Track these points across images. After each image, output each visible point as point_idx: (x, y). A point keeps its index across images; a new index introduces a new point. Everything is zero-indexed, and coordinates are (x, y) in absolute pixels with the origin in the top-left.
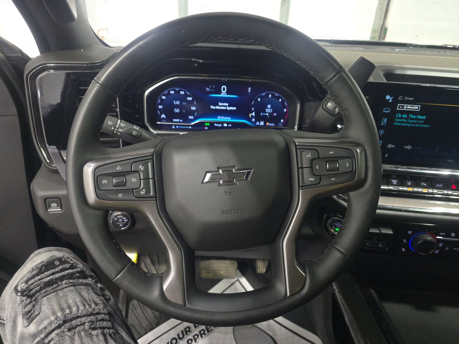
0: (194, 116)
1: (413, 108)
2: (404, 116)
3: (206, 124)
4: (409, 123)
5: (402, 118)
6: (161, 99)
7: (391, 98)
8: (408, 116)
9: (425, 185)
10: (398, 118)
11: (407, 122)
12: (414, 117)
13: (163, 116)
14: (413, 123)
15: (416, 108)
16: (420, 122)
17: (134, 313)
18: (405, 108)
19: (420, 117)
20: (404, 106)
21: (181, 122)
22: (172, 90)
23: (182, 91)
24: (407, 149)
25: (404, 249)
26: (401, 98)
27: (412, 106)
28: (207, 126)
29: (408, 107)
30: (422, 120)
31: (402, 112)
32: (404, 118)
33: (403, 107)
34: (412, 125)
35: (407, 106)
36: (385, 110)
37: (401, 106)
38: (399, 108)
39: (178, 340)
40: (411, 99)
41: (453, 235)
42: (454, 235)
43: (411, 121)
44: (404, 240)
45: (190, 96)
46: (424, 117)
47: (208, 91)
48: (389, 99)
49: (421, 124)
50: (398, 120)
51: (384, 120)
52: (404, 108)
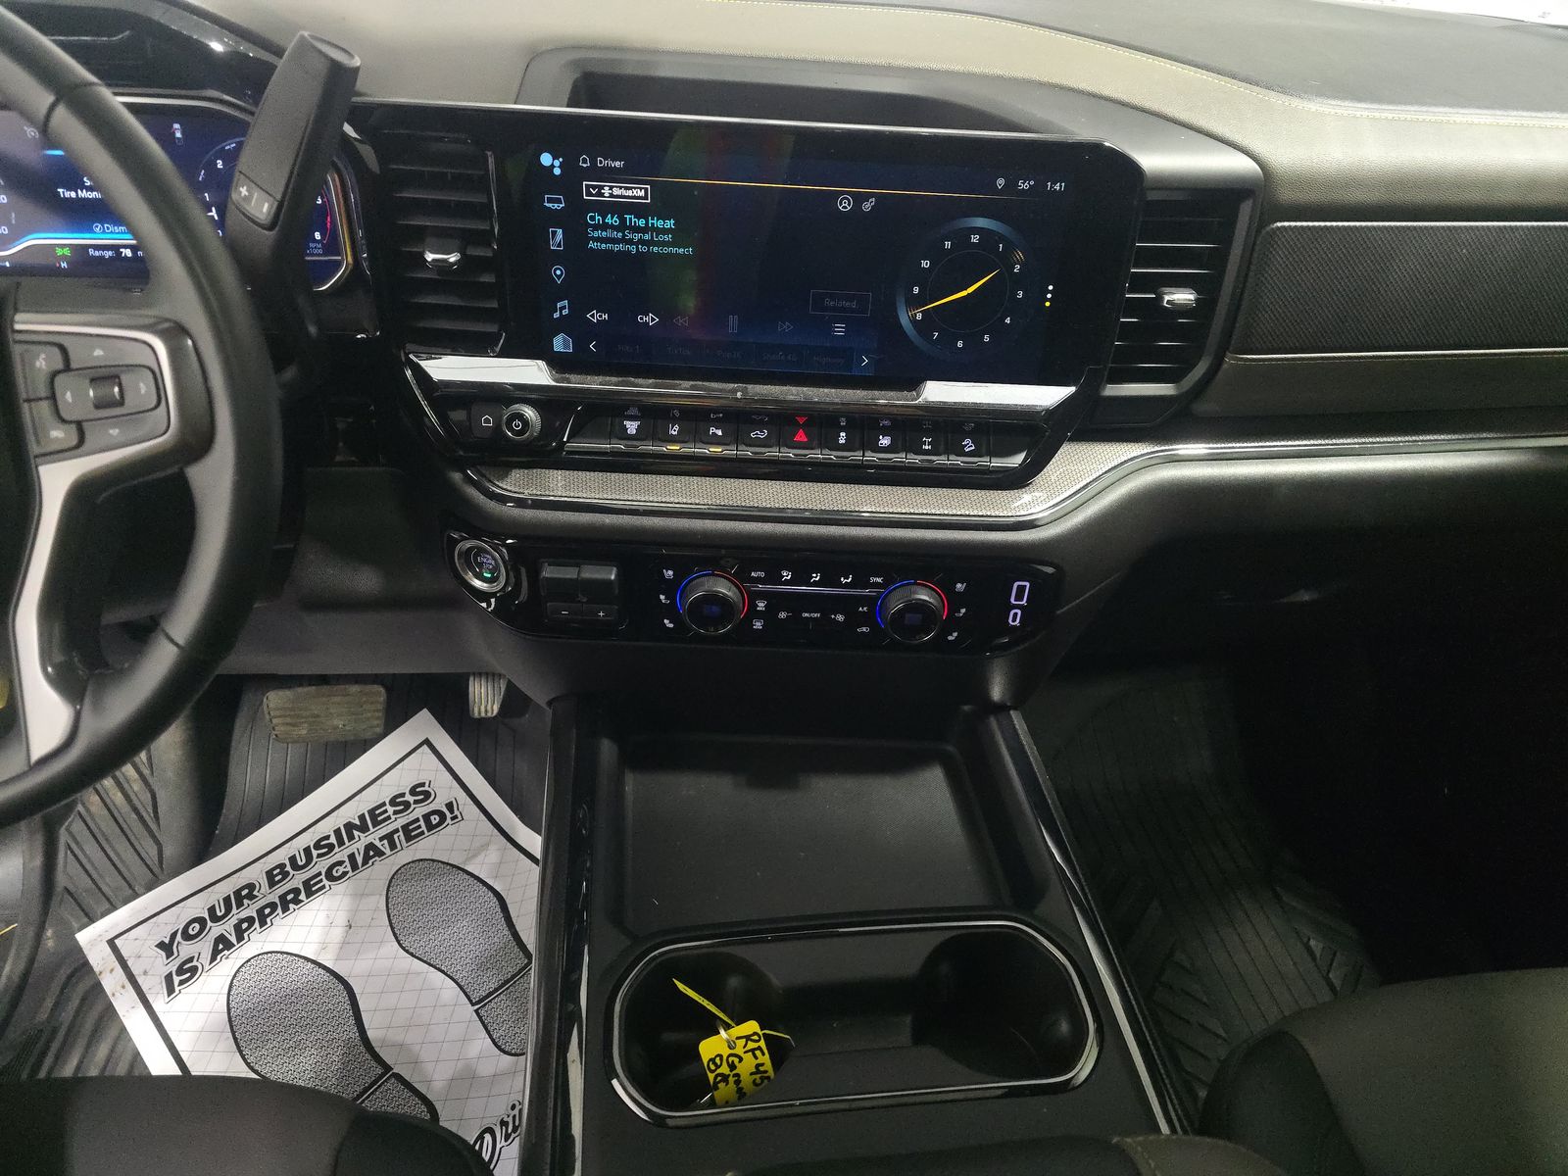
1: (629, 193)
2: (609, 220)
4: (630, 242)
5: (605, 227)
7: (557, 163)
8: (623, 220)
9: (720, 433)
10: (596, 227)
11: (623, 240)
12: (642, 223)
14: (642, 242)
15: (637, 192)
16: (661, 238)
17: (75, 856)
18: (607, 195)
19: (659, 224)
20: (602, 187)
24: (647, 323)
25: (670, 622)
26: (585, 161)
27: (627, 188)
29: (616, 192)
30: (665, 231)
31: (605, 208)
32: (612, 227)
33: (599, 191)
34: (643, 249)
35: (611, 188)
36: (550, 200)
37: (594, 187)
38: (589, 194)
39: (209, 924)
40: (617, 164)
41: (787, 575)
42: (789, 578)
43: (637, 237)
44: (662, 597)
46: (670, 224)
48: (553, 166)
49: (664, 244)
50: (596, 234)
51: (554, 233)
52: (602, 195)
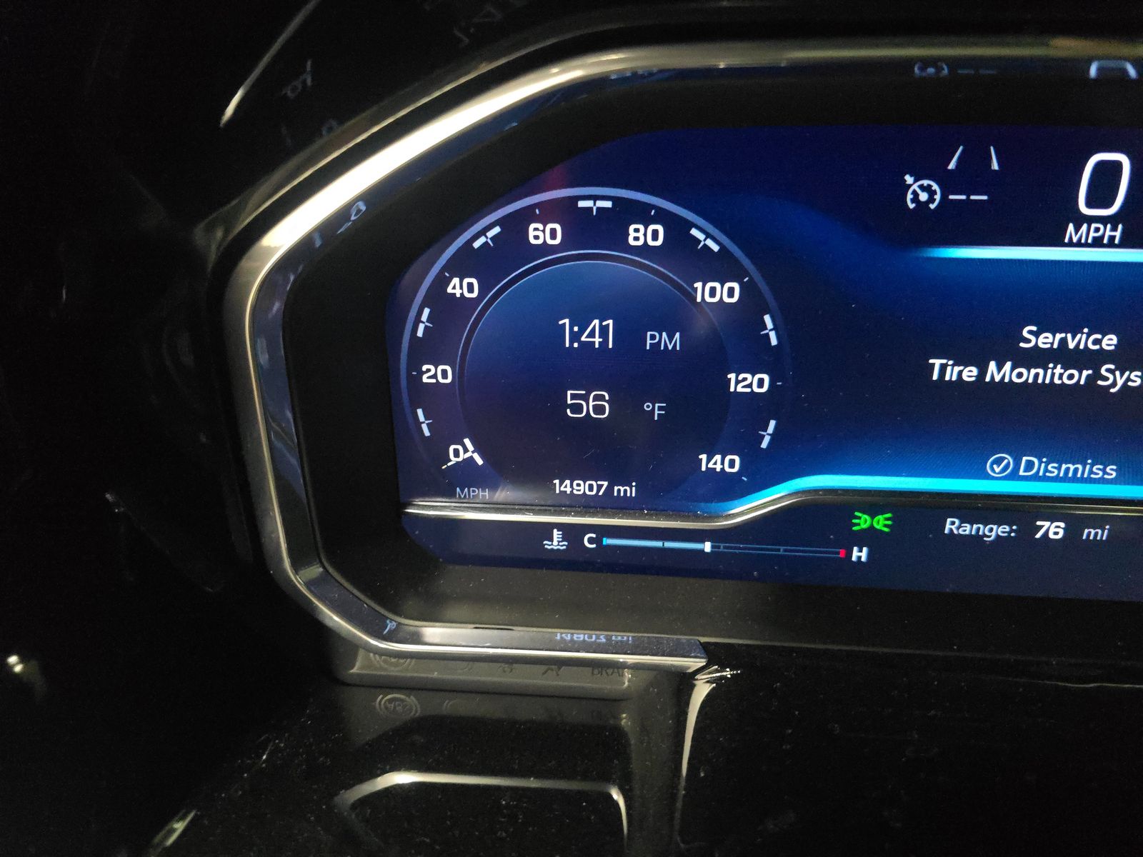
0: (748, 448)
3: (863, 521)
6: (438, 296)
13: (464, 452)
21: (623, 507)
22: (546, 213)
23: (644, 215)
28: (869, 537)
45: (720, 268)
47: (922, 206)
